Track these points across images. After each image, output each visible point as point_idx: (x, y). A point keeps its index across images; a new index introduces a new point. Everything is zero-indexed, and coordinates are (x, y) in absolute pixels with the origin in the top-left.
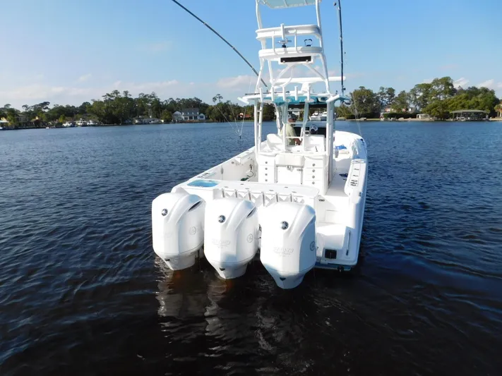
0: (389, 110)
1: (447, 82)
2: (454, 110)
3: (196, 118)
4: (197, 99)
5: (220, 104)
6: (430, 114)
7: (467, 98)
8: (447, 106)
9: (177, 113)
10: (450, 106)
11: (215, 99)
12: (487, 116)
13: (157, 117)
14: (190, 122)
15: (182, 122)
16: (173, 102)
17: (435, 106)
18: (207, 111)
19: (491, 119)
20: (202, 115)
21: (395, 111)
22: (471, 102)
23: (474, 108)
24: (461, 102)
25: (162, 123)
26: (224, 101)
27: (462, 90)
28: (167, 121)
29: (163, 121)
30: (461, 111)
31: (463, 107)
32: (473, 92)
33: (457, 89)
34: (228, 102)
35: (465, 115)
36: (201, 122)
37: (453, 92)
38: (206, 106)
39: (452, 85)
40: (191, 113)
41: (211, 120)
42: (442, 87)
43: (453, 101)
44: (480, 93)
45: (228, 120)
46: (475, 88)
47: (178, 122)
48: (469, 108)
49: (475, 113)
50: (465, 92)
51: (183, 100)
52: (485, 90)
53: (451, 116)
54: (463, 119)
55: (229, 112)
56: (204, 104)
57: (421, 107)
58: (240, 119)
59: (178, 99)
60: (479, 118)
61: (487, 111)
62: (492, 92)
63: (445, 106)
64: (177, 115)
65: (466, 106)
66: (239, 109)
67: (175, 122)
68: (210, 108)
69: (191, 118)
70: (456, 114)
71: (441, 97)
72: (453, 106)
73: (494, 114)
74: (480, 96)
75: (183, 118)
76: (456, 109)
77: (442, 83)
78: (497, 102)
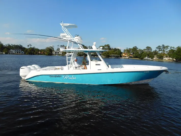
0: (92, 54)
1: (108, 46)
3: (20, 53)
4: (21, 45)
5: (31, 48)
6: (104, 55)
7: (114, 51)
8: (109, 53)
9: (11, 50)
11: (28, 46)
13: (2, 52)
14: (18, 54)
15: (14, 54)
16: (9, 46)
17: (106, 53)
18: (25, 50)
19: (120, 58)
20: (23, 52)
21: (94, 54)
22: (115, 52)
23: (116, 54)
24: (112, 52)
25: (4, 54)
26: (32, 47)
28: (6, 53)
29: (4, 53)
30: (113, 55)
31: (113, 54)
32: (115, 50)
33: (111, 48)
34: (34, 47)
35: (114, 56)
36: (22, 54)
37: (110, 49)
38: (24, 48)
39: (110, 47)
41: (26, 54)
42: (107, 47)
43: (110, 52)
44: (117, 50)
45: (34, 54)
46: (116, 48)
47: (12, 54)
48: (115, 54)
49: (116, 56)
50: (113, 49)
51: (14, 45)
52: (118, 49)
53: (110, 56)
54: (113, 57)
55: (34, 51)
56: (24, 47)
57: (101, 53)
58: (39, 54)
59: (12, 45)
60: (117, 57)
61: (119, 56)
62: (120, 50)
63: (108, 53)
64: (11, 51)
66: (38, 50)
67: (10, 54)
68: (26, 49)
69: (18, 52)
71: (107, 50)
73: (121, 57)
74: (117, 51)
75: (14, 52)
76: (111, 54)
77: (107, 46)
78: (121, 53)
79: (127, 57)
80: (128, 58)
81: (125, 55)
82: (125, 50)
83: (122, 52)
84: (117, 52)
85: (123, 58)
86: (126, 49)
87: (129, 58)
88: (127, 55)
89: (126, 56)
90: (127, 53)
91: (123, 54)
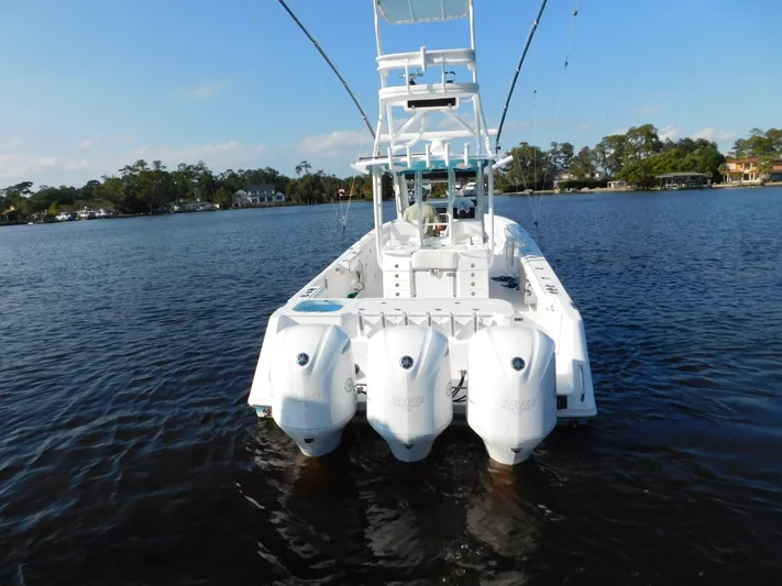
0: (566, 177)
1: (648, 132)
2: (661, 173)
3: (270, 199)
4: (270, 170)
5: (307, 176)
6: (627, 180)
7: (678, 155)
8: (651, 167)
9: (241, 192)
10: (655, 168)
11: (299, 169)
12: (709, 181)
13: (209, 201)
14: (263, 207)
15: (249, 206)
16: (233, 176)
17: (634, 170)
18: (288, 187)
19: (714, 185)
20: (279, 194)
21: (576, 178)
22: (686, 161)
23: (689, 170)
24: (670, 162)
25: (216, 209)
26: (313, 171)
27: (671, 145)
28: (225, 207)
29: (218, 206)
30: (672, 175)
31: (674, 168)
32: (687, 146)
33: (664, 142)
34: (321, 172)
35: (678, 180)
36: (279, 205)
37: (658, 146)
38: (286, 180)
39: (656, 137)
40: (262, 192)
41: (294, 201)
42: (641, 140)
43: (659, 161)
44: (696, 147)
45: (320, 201)
46: (688, 140)
47: (243, 207)
48: (683, 170)
49: (693, 178)
50: (675, 146)
51: (249, 171)
52: (704, 143)
53: (657, 182)
54: (674, 186)
55: (322, 189)
56: (283, 177)
57: (613, 170)
58: (337, 199)
59: (240, 171)
60: (698, 184)
61: (709, 174)
62: (714, 146)
63: (647, 168)
64: (239, 196)
65: (679, 167)
66: (335, 182)
67: (237, 207)
68: (292, 183)
69: (262, 199)
70: (664, 179)
71: (642, 155)
72: (659, 168)
73: (719, 178)
74: (697, 152)
75: (250, 199)
76: (665, 171)
77: (642, 134)
78: (721, 160)
79: (757, 176)
80: (758, 181)
81: (742, 170)
82: (740, 145)
83: (725, 155)
84: (696, 158)
85: (730, 184)
86: (747, 138)
87: (765, 181)
88: (752, 168)
89: (747, 171)
90: (753, 155)
91: (733, 167)
